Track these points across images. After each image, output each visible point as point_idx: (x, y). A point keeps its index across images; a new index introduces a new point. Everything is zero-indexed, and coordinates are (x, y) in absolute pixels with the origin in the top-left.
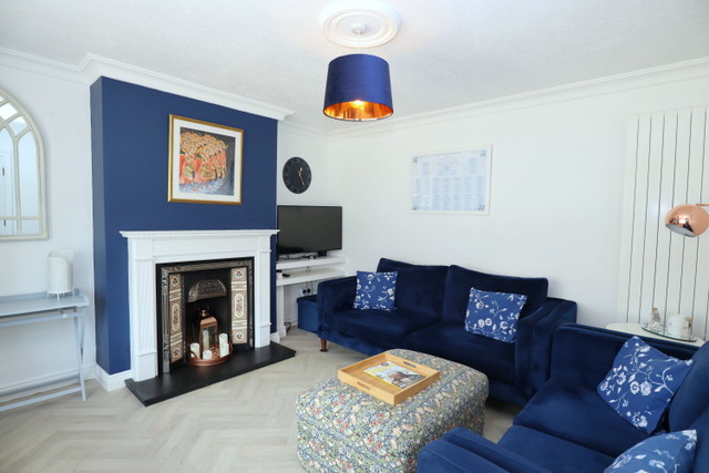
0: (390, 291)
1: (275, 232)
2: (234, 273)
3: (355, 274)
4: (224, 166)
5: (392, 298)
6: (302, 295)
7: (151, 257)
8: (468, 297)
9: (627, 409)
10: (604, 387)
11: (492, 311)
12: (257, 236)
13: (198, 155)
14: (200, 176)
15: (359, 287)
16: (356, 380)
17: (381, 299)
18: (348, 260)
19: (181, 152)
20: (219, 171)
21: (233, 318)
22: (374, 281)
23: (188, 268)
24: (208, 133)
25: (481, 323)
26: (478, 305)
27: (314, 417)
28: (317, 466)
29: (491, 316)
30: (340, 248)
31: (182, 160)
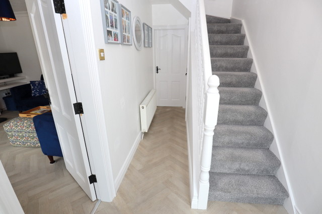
3: (29, 83)
6: (5, 96)
15: (32, 87)
16: (26, 115)
18: (26, 77)
22: (39, 84)
27: (12, 129)
28: (18, 143)
30: (21, 72)
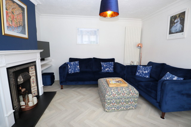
0: (78, 67)
1: (42, 51)
2: (30, 68)
4: (22, 21)
5: (79, 68)
7: (5, 65)
8: (101, 65)
9: (144, 76)
10: (137, 74)
11: (108, 66)
12: (36, 53)
13: (13, 13)
14: (14, 23)
15: (69, 67)
17: (77, 69)
19: (6, 9)
20: (20, 22)
21: (32, 87)
23: (17, 69)
24: (16, 3)
25: (106, 69)
26: (104, 66)
29: (108, 67)
30: (50, 56)
31: (7, 14)
